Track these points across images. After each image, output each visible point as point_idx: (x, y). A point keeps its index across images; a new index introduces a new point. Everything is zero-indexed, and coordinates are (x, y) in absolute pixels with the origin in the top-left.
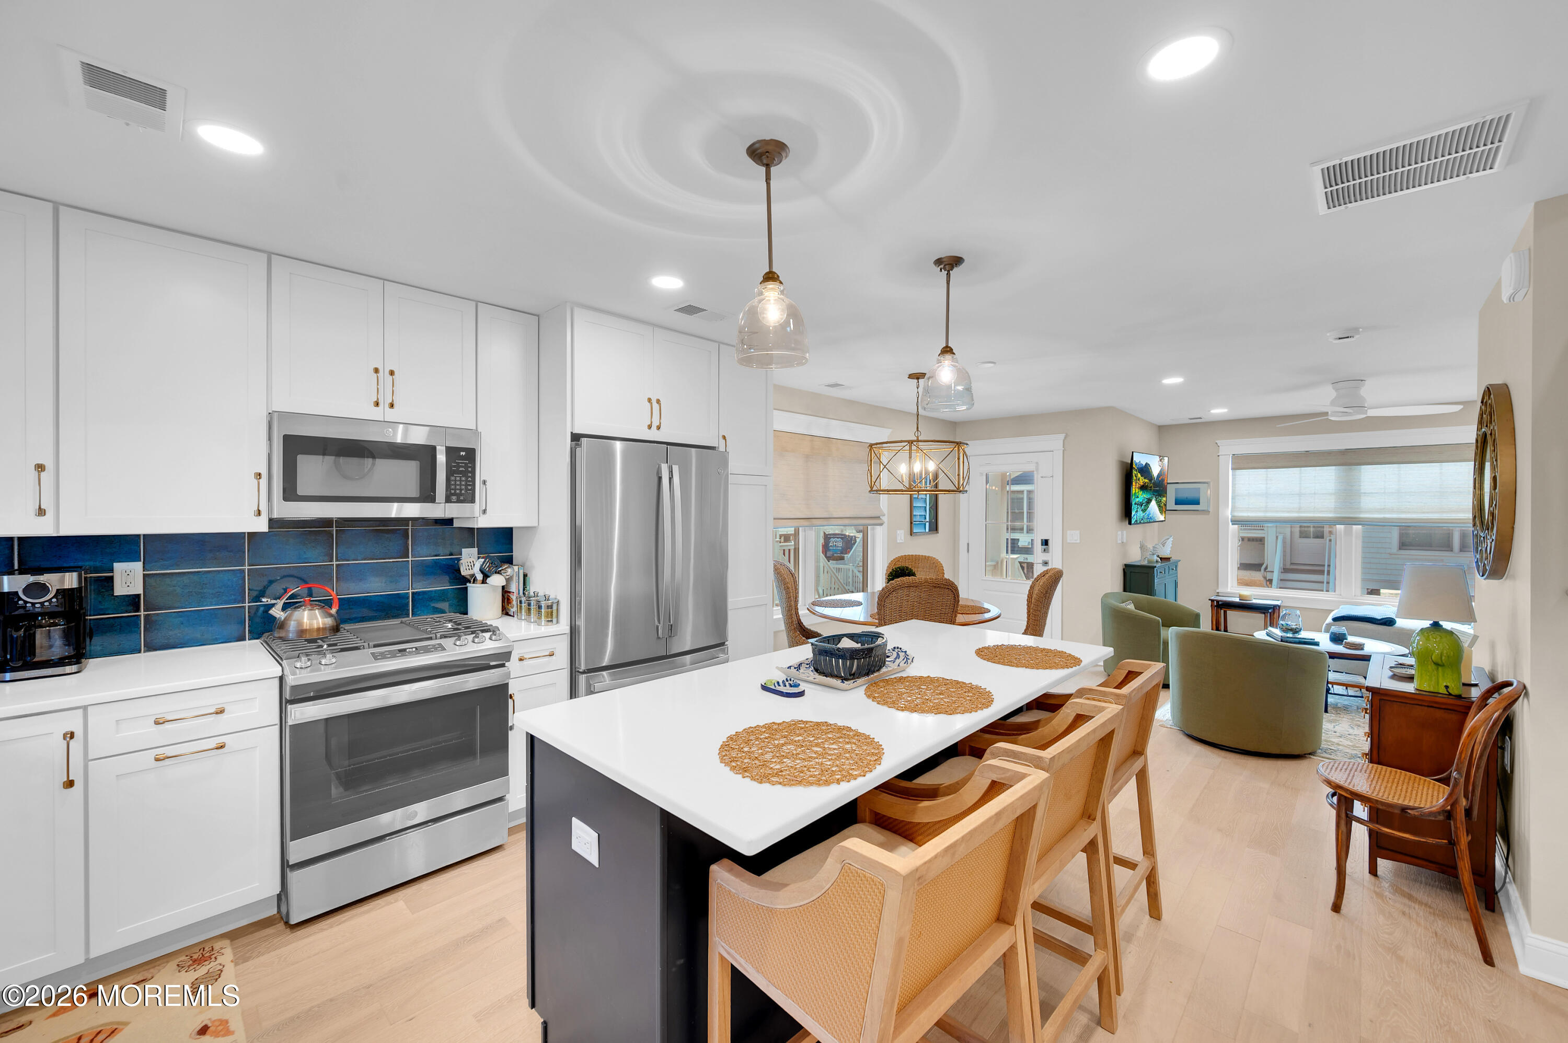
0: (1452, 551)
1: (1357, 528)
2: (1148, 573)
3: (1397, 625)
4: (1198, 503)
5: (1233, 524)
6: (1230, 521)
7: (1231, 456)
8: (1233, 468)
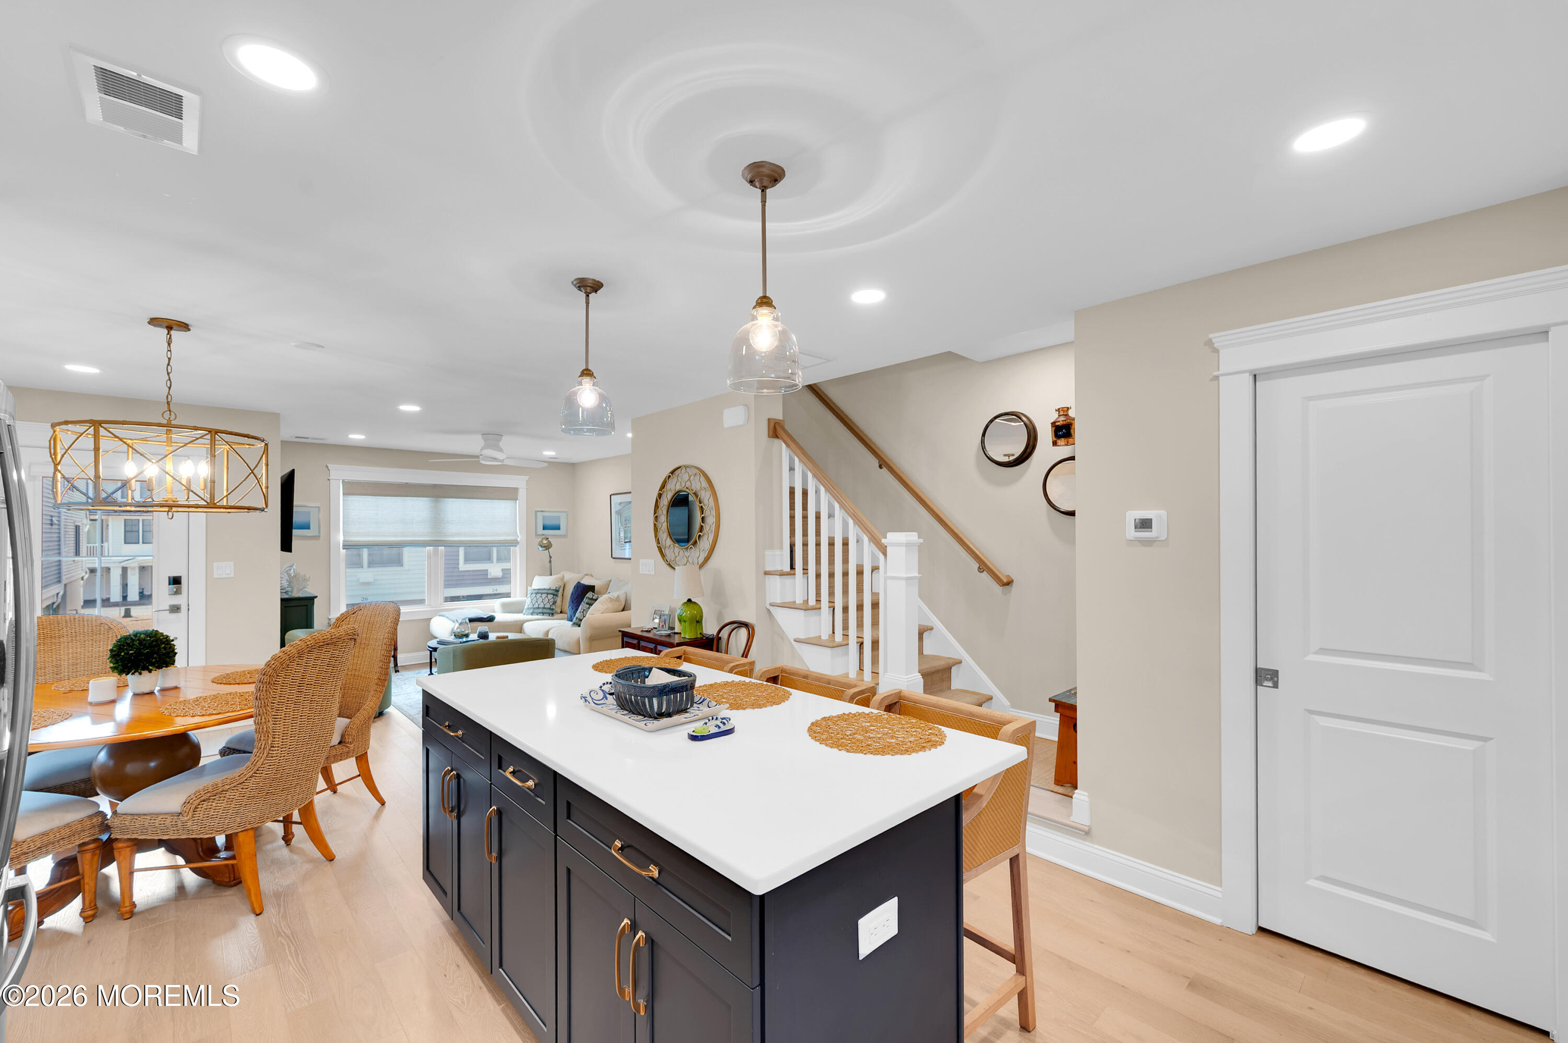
0: (362, 567)
1: (442, 548)
2: (307, 605)
3: (496, 620)
4: (309, 528)
5: (344, 549)
6: (341, 545)
7: (341, 481)
8: (343, 494)
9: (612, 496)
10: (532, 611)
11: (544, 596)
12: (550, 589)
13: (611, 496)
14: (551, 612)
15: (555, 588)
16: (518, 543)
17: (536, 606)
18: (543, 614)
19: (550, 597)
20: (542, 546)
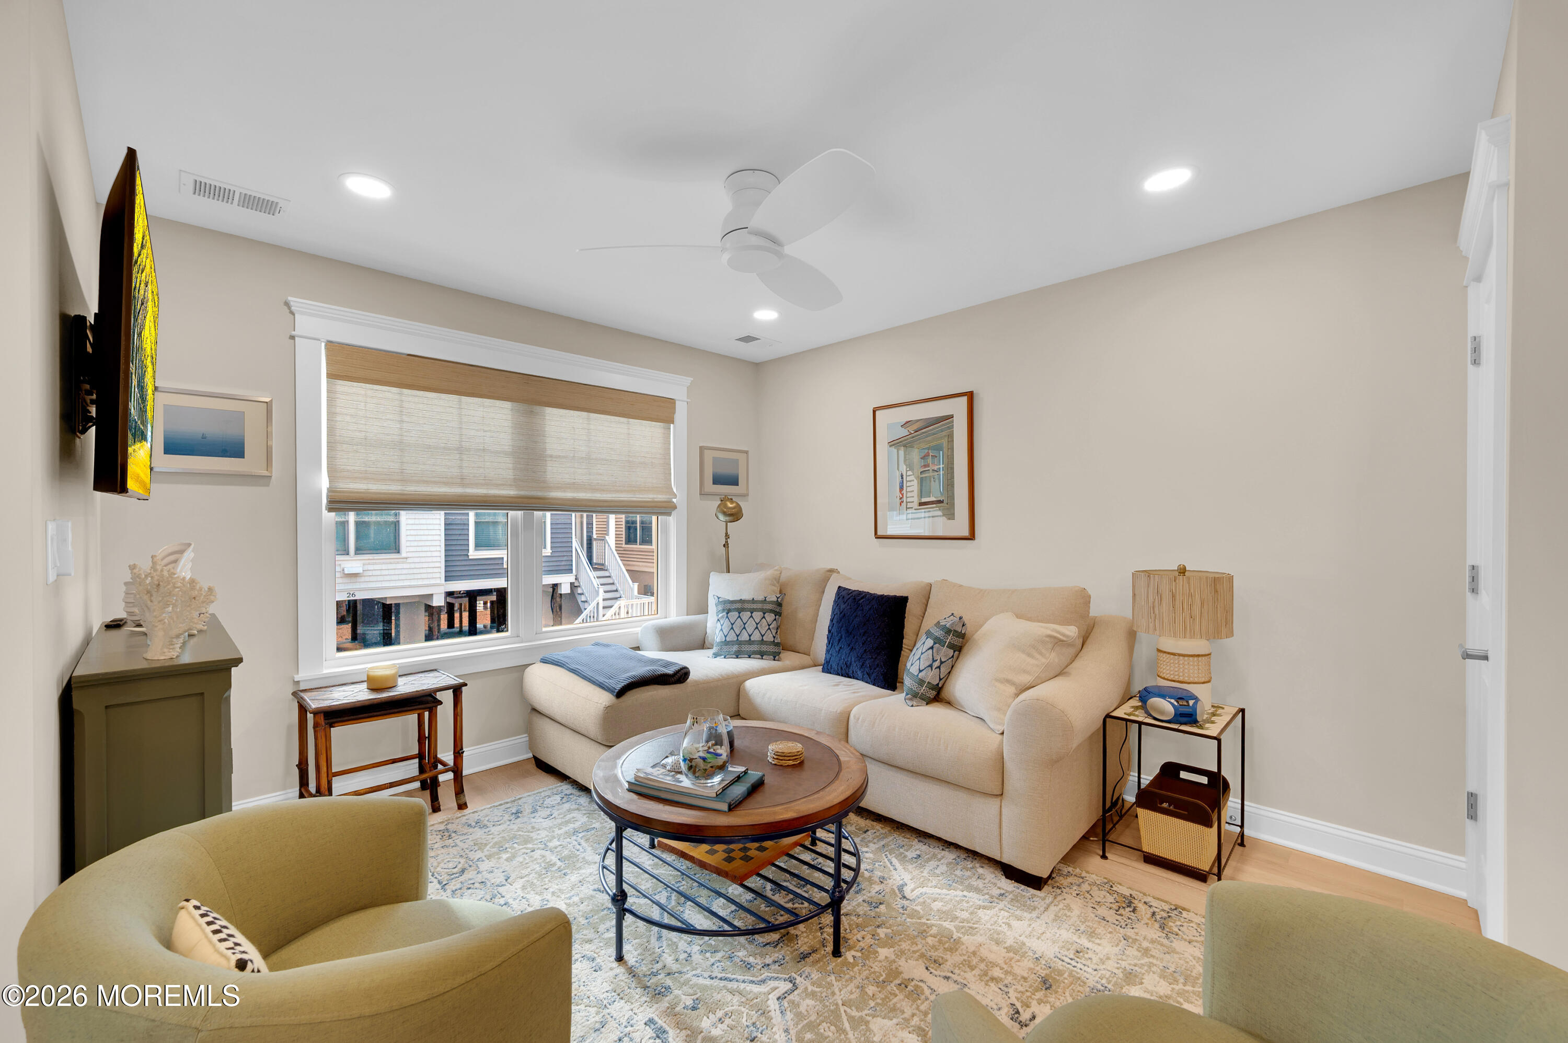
5: (330, 510)
6: (324, 501)
7: (323, 344)
8: (330, 376)
9: (877, 413)
10: (735, 648)
11: (757, 615)
12: (765, 601)
13: (874, 412)
14: (776, 649)
15: (775, 599)
16: (675, 507)
17: (745, 637)
18: (762, 655)
19: (770, 617)
20: (725, 513)
